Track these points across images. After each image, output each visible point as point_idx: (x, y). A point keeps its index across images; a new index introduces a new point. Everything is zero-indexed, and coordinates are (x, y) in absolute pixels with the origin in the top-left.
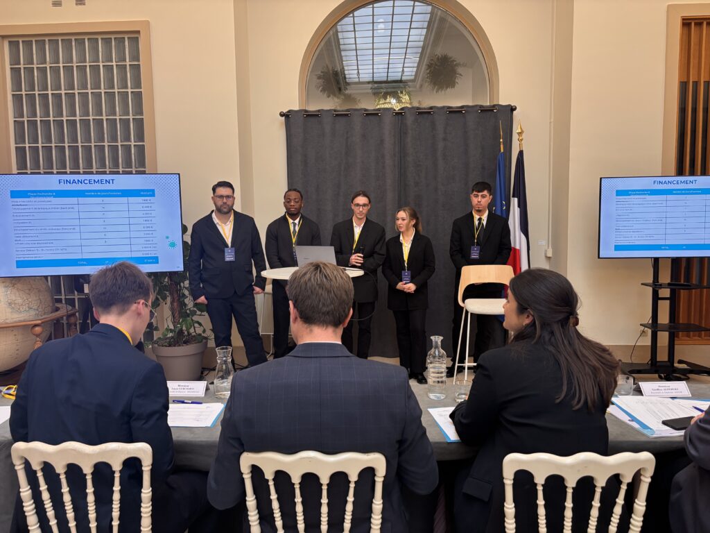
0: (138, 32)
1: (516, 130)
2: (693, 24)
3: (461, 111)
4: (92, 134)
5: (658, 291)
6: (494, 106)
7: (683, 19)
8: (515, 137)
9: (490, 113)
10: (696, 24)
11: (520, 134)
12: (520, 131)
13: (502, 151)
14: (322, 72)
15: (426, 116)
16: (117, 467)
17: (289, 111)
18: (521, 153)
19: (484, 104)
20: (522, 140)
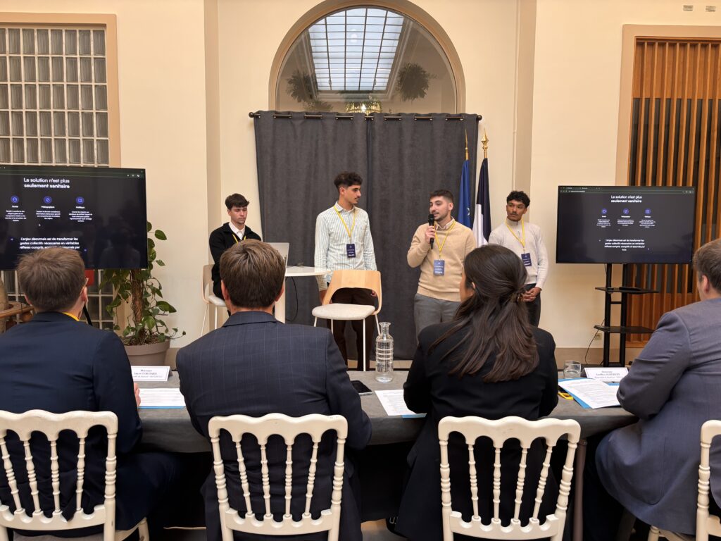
0: (104, 26)
1: (481, 138)
2: (646, 44)
3: (428, 119)
4: (53, 127)
5: (610, 295)
6: (461, 115)
7: (637, 39)
8: (480, 145)
9: (456, 121)
10: (648, 44)
11: (485, 142)
12: (485, 140)
13: (467, 158)
14: (293, 77)
15: (394, 122)
16: (82, 434)
17: (258, 112)
18: (485, 161)
19: (451, 113)
20: (486, 148)
